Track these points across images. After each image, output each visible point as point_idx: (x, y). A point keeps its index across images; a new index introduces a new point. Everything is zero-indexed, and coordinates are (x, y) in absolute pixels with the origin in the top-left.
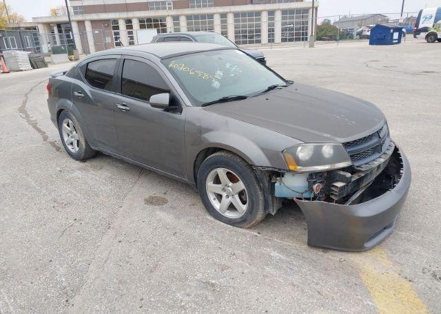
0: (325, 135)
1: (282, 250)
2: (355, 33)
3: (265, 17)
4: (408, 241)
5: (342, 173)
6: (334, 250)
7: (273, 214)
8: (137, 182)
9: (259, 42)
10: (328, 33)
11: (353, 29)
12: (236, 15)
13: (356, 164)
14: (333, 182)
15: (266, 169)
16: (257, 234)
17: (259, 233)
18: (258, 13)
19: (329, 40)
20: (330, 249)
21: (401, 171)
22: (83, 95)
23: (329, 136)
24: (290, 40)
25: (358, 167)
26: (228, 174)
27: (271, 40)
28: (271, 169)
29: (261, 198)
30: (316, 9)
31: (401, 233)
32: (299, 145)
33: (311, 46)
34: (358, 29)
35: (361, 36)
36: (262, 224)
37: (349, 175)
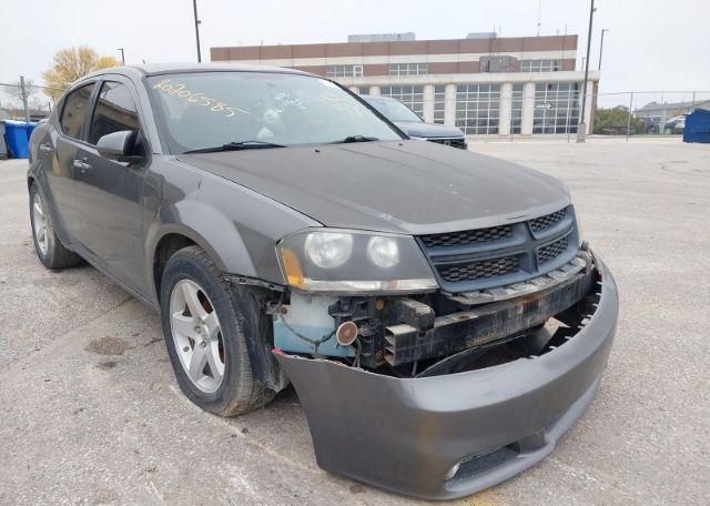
0: (383, 216)
1: (263, 475)
2: (662, 126)
3: (507, 92)
4: (574, 489)
5: (411, 304)
6: (378, 488)
7: (277, 390)
8: (113, 312)
9: (496, 131)
10: (613, 124)
11: (659, 119)
12: (460, 88)
13: (450, 288)
14: (391, 325)
15: (248, 282)
16: (238, 431)
17: (244, 431)
18: (497, 87)
19: (614, 133)
20: (368, 485)
21: (584, 321)
22: (49, 149)
23: (390, 217)
24: (547, 131)
25: (455, 294)
26: (200, 295)
27: (516, 130)
28: (256, 282)
29: (243, 348)
30: (596, 83)
31: (565, 467)
32: (311, 229)
33: (581, 140)
34: (668, 119)
35: (672, 129)
36: (267, 413)
37: (425, 309)
